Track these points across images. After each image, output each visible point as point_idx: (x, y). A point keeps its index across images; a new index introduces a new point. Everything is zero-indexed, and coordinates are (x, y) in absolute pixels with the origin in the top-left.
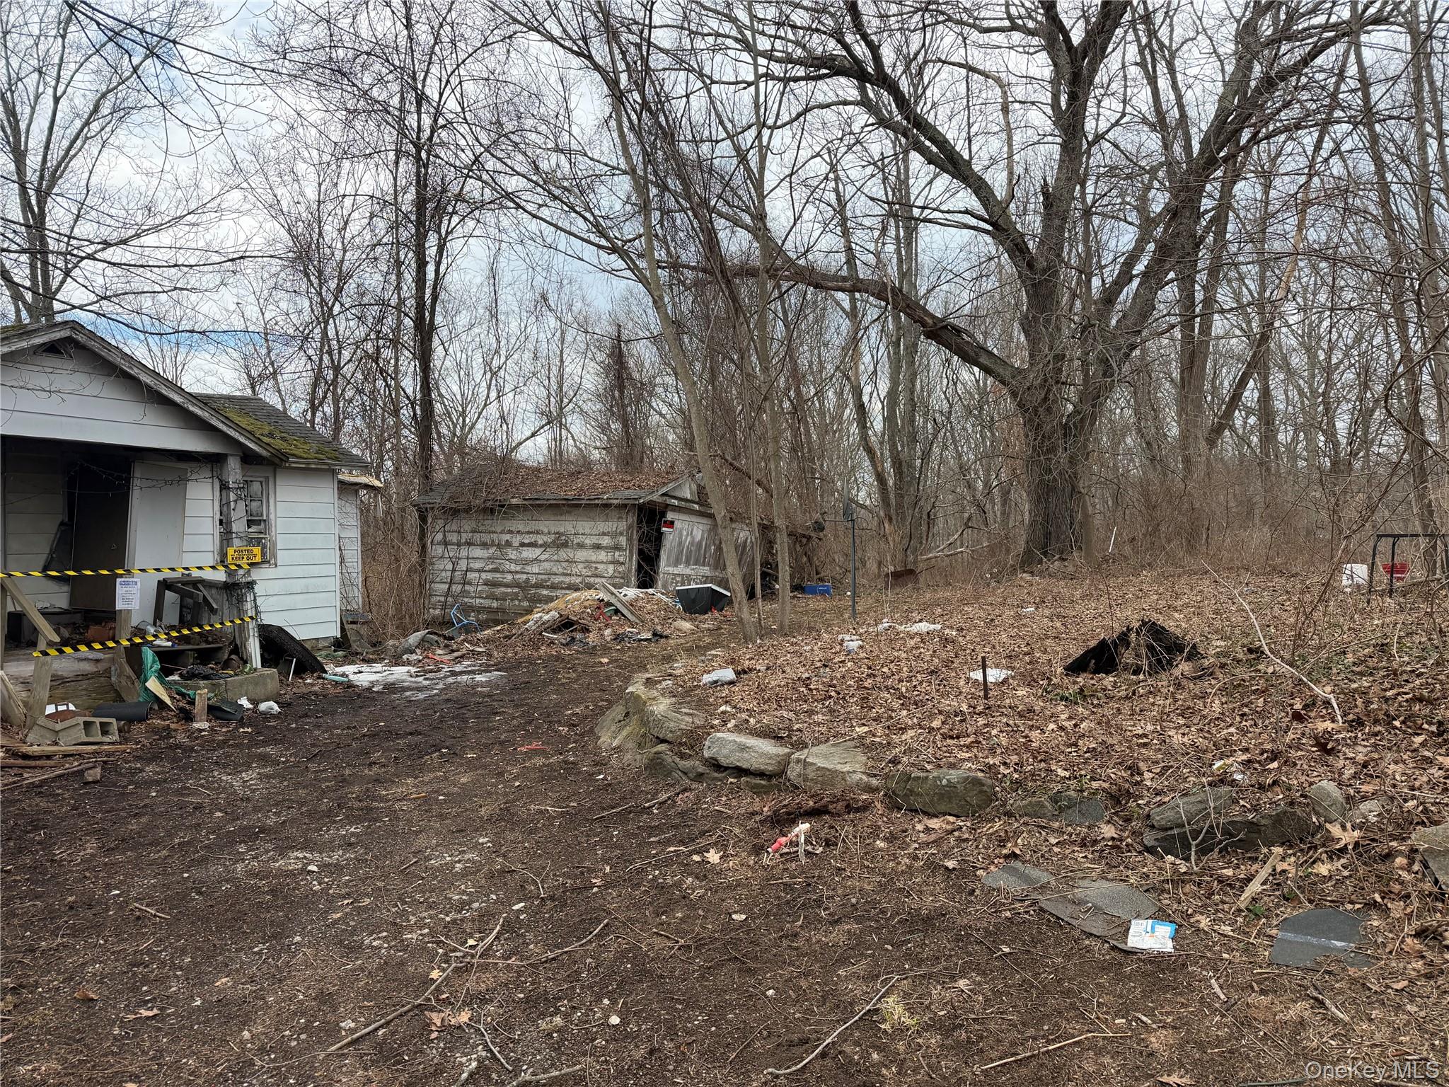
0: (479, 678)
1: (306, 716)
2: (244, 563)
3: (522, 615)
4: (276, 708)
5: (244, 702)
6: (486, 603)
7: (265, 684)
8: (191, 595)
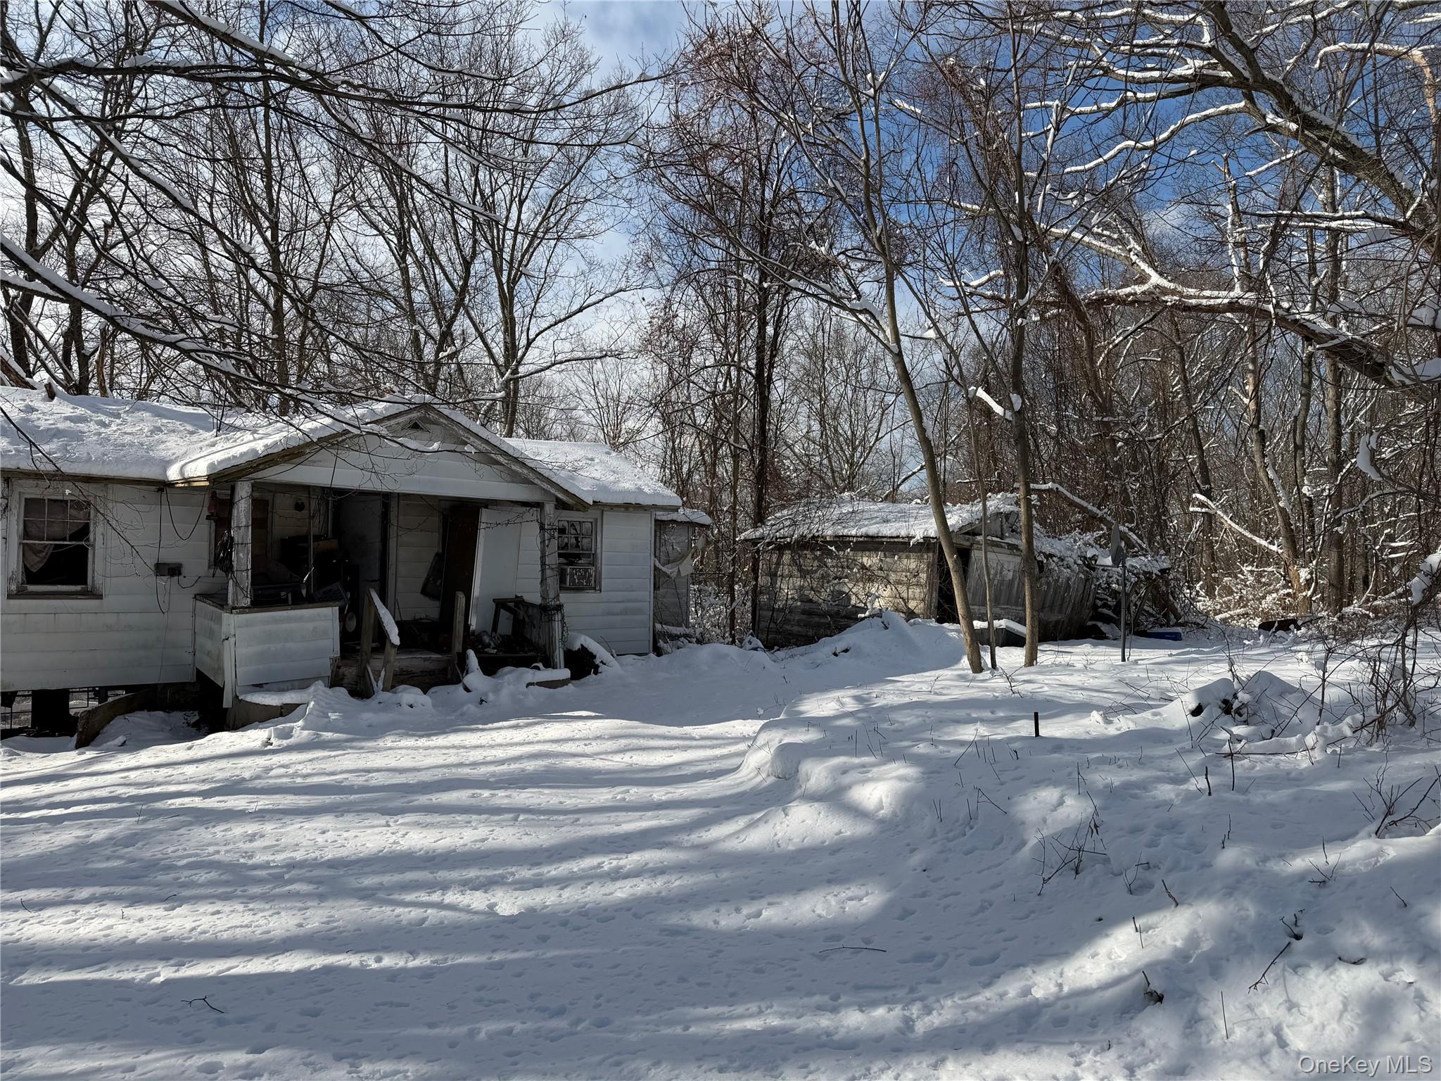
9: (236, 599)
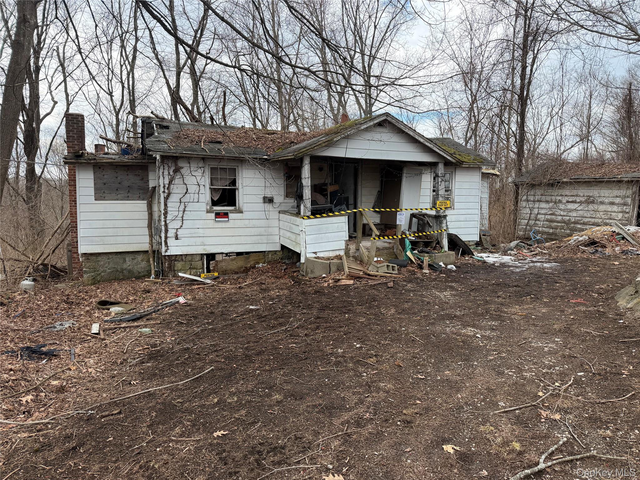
0: (545, 265)
1: (467, 272)
2: (443, 207)
3: (565, 237)
4: (454, 268)
5: (441, 264)
6: (546, 230)
7: (450, 258)
8: (422, 220)
9: (305, 212)
